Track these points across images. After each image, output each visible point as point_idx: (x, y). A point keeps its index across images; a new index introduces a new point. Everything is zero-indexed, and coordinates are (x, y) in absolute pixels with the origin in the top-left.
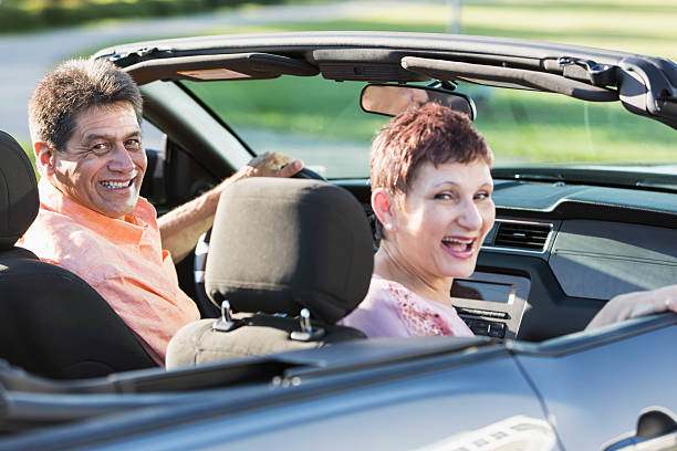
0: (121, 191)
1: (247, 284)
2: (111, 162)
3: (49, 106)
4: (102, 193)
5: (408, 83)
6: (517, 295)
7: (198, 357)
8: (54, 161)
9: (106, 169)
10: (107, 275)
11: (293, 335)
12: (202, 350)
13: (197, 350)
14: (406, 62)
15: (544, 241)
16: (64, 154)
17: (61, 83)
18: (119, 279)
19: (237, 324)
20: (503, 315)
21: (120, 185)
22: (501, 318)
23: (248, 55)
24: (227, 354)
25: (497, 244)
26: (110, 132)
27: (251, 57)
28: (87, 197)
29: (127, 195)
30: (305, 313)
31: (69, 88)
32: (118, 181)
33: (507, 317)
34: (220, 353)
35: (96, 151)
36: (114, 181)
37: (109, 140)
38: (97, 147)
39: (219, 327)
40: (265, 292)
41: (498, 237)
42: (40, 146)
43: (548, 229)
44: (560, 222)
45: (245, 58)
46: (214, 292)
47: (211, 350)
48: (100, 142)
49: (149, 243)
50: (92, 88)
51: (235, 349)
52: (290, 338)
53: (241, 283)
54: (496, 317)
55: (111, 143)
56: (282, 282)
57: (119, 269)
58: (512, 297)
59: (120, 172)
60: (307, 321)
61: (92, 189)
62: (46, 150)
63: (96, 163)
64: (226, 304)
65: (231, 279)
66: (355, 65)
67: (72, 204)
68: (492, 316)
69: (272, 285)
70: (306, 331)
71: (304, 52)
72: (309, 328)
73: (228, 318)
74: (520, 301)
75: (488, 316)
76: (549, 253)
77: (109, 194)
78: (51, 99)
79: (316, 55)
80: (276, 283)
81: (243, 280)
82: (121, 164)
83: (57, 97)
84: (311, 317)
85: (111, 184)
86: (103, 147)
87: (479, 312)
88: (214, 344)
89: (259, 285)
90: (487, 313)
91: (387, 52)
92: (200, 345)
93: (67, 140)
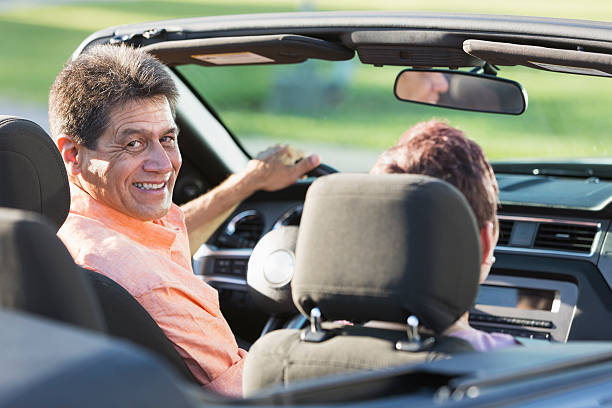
0: (155, 193)
1: (346, 290)
2: (146, 161)
3: (79, 99)
4: (136, 195)
5: (460, 69)
6: (563, 301)
7: (287, 371)
8: (82, 159)
9: (140, 168)
10: (151, 286)
11: (399, 346)
12: (291, 363)
13: (285, 363)
14: (468, 46)
15: (591, 243)
16: (93, 153)
17: (92, 73)
18: (164, 290)
19: (329, 335)
20: (547, 324)
21: (155, 186)
22: (544, 327)
23: (281, 37)
24: (323, 367)
25: (537, 245)
26: (148, 127)
27: (284, 39)
28: (119, 200)
29: (162, 197)
30: (412, 321)
31: (104, 79)
32: (153, 183)
33: (551, 326)
34: (314, 366)
35: (129, 148)
36: (148, 183)
37: (144, 136)
38: (131, 145)
39: (309, 337)
40: (368, 298)
41: (538, 239)
42: (63, 141)
43: (595, 230)
44: (608, 222)
45: (277, 40)
46: (304, 299)
47: (304, 363)
48: (134, 138)
49: (179, 249)
50: (130, 79)
51: (333, 361)
52: (395, 349)
53: (339, 288)
54: (539, 326)
55: (146, 139)
56: (389, 287)
57: (165, 279)
58: (557, 304)
59: (157, 173)
60: (415, 331)
61: (126, 192)
62: (71, 146)
63: (131, 163)
64: (316, 312)
65: (326, 283)
66: (402, 48)
67: (99, 207)
68: (535, 326)
69: (376, 291)
70: (414, 341)
71: (340, 34)
72: (417, 337)
73: (319, 328)
74: (566, 307)
75: (530, 325)
76: (597, 254)
77: (143, 196)
78: (81, 91)
79: (355, 37)
80: (382, 288)
81: (342, 285)
82: (157, 163)
83: (88, 88)
84: (420, 324)
85: (146, 185)
86: (137, 144)
87: (518, 321)
88: (306, 356)
89: (361, 291)
90: (528, 322)
91: (439, 34)
92: (288, 357)
93: (99, 136)
